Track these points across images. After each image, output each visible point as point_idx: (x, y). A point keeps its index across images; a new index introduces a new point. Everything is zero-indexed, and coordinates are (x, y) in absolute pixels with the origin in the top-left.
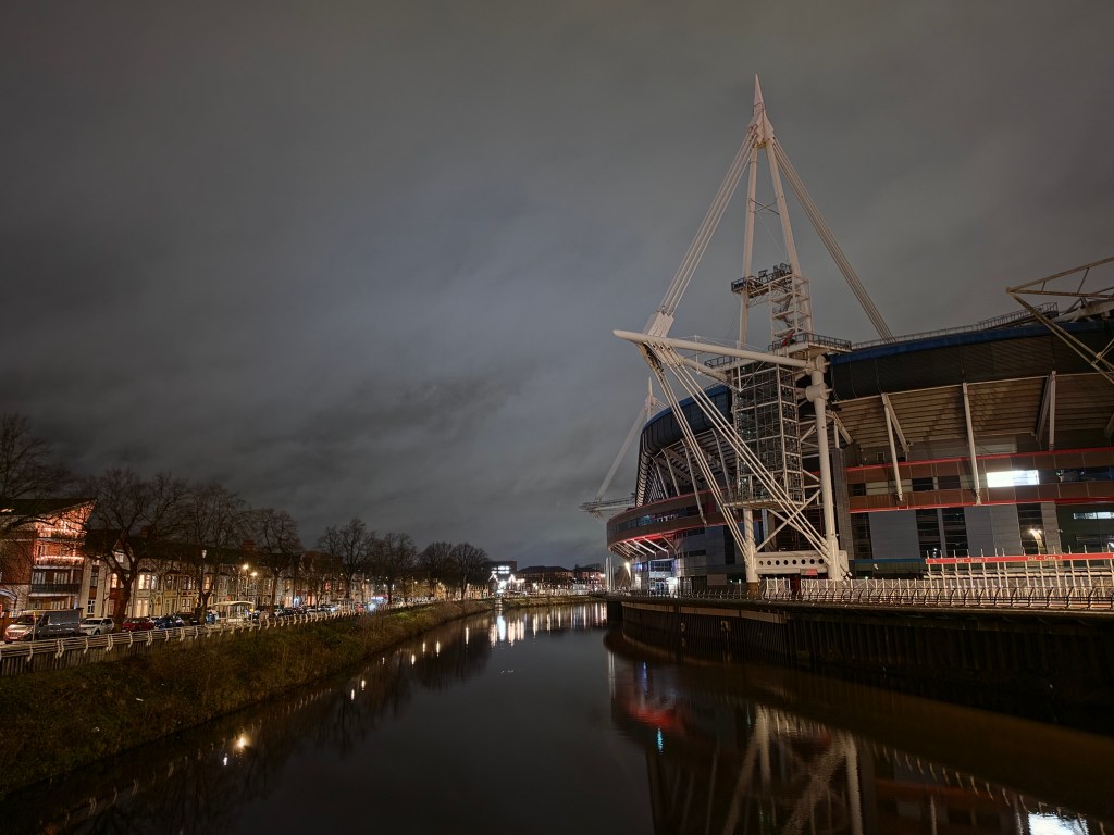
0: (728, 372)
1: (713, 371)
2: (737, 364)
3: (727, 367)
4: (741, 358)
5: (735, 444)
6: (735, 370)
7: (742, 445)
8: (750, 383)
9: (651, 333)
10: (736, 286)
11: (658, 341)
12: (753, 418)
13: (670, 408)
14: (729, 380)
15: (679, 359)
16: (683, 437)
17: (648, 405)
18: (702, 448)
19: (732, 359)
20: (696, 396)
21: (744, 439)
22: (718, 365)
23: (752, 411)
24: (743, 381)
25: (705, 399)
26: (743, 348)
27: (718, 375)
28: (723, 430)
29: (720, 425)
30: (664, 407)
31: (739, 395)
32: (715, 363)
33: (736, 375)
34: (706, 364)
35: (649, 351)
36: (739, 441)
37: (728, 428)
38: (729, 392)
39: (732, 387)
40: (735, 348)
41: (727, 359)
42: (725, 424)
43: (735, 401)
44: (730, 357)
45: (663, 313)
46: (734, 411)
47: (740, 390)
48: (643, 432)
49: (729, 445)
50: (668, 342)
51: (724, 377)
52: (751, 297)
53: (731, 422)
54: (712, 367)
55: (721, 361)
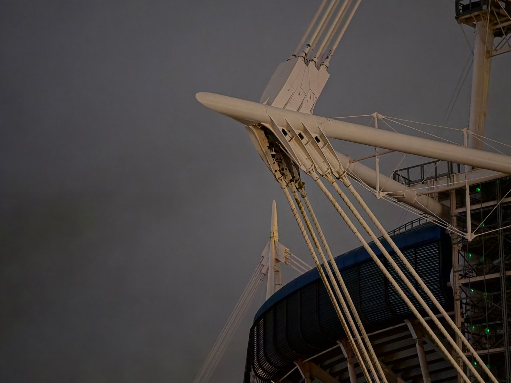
0: (443, 196)
1: (412, 193)
2: (464, 180)
3: (443, 185)
4: (473, 167)
5: (457, 357)
6: (460, 192)
7: (471, 359)
8: (492, 223)
9: (279, 102)
10: (466, 8)
11: (296, 121)
12: (497, 299)
13: (316, 271)
14: (446, 214)
15: (338, 162)
16: (343, 336)
17: (269, 263)
18: (384, 363)
19: (453, 167)
20: (373, 246)
21: (477, 345)
22: (423, 180)
23: (493, 285)
24: (475, 216)
25: (392, 253)
26: (477, 145)
27: (425, 202)
28: (431, 323)
29: (424, 313)
30: (302, 268)
31: (468, 247)
32: (415, 175)
33: (462, 204)
34: (396, 176)
35: (274, 143)
36: (464, 349)
37: (442, 320)
38: (445, 240)
39: (452, 229)
40: (460, 143)
41: (443, 168)
42: (436, 311)
43: (458, 261)
44: (450, 163)
45: (307, 61)
46: (455, 281)
47: (470, 236)
48: (256, 323)
49: (444, 359)
50: (316, 124)
51: (435, 207)
52: (497, 34)
53: (449, 307)
54: (409, 183)
55: (429, 171)
